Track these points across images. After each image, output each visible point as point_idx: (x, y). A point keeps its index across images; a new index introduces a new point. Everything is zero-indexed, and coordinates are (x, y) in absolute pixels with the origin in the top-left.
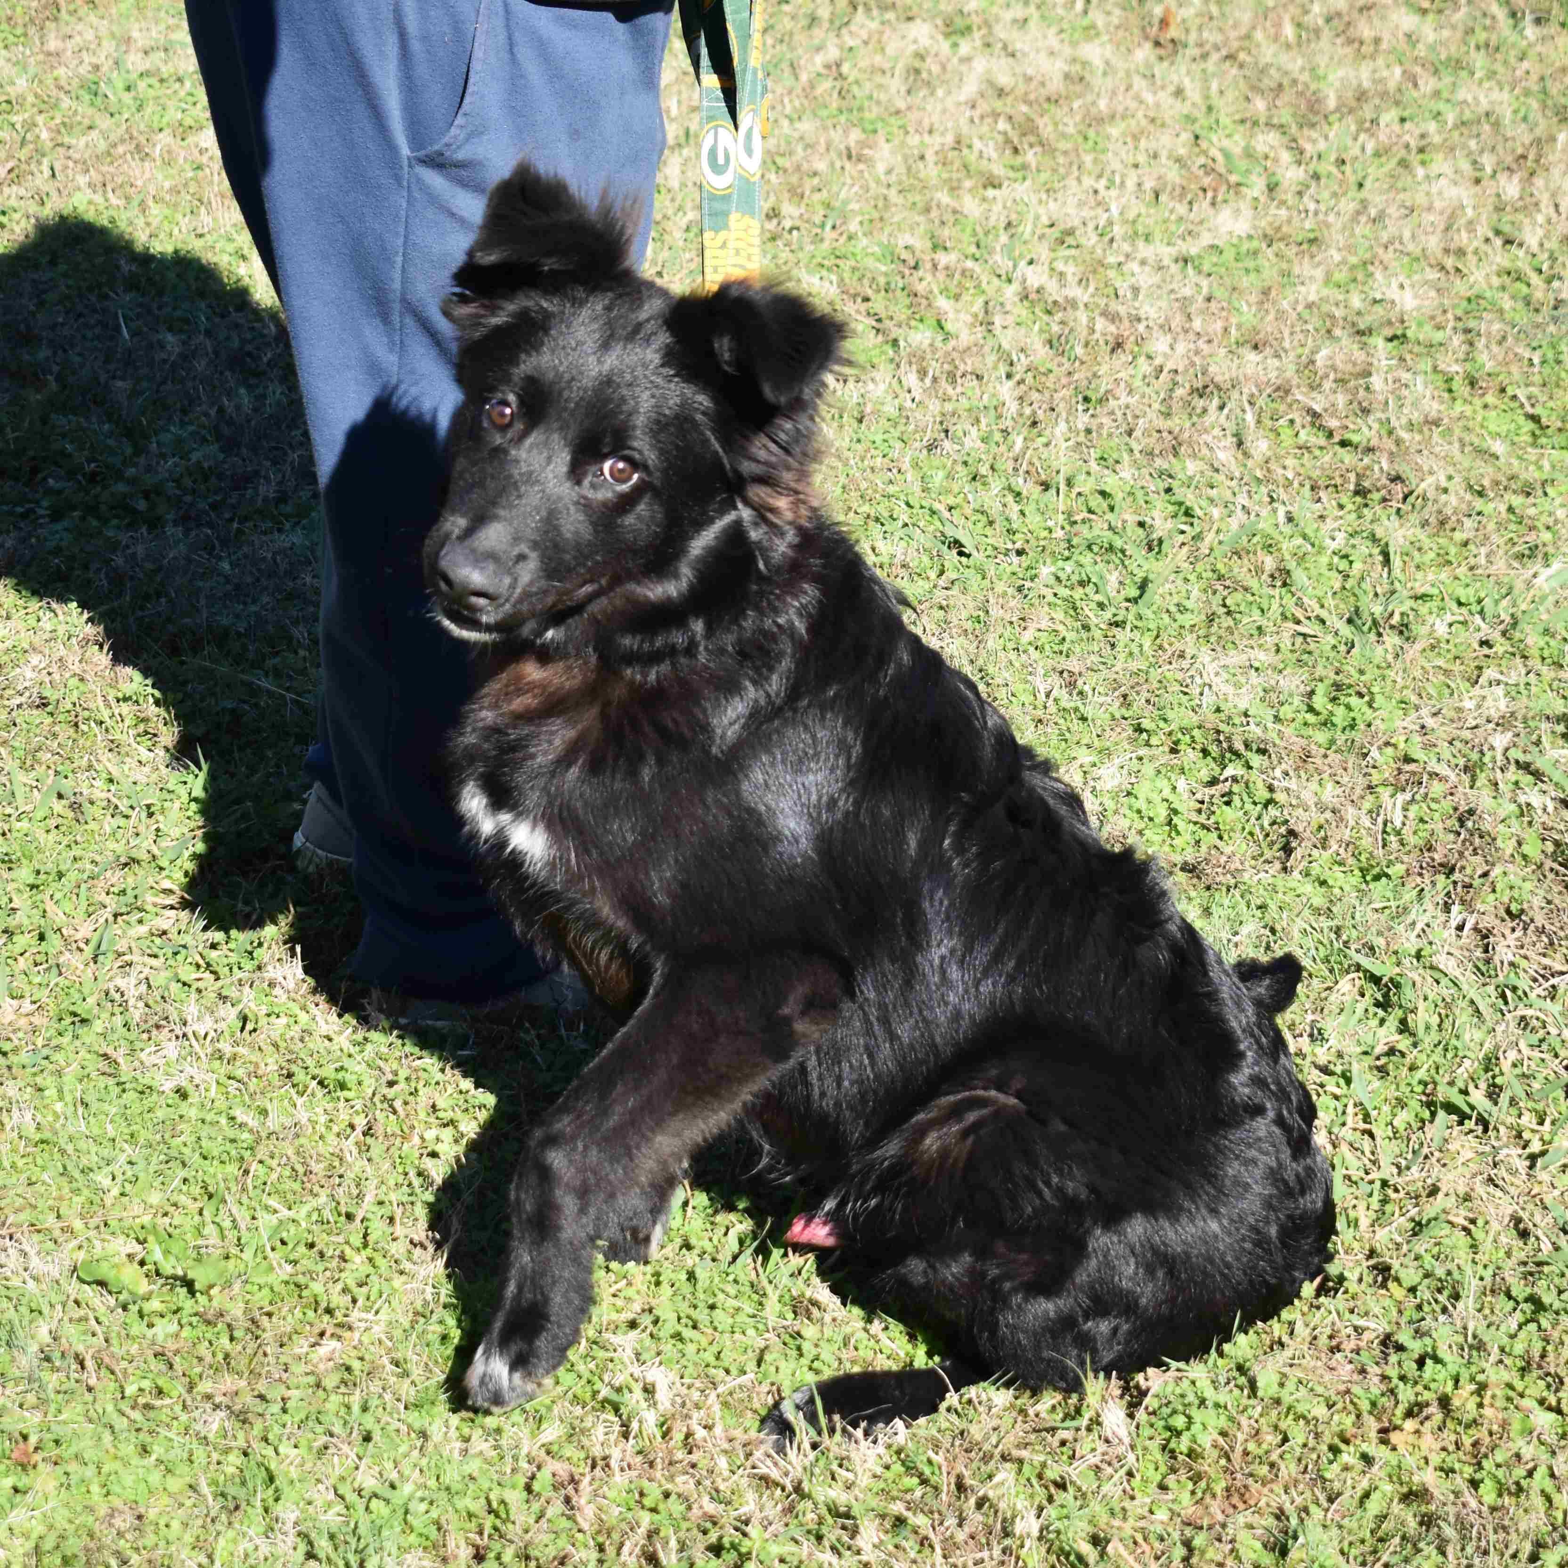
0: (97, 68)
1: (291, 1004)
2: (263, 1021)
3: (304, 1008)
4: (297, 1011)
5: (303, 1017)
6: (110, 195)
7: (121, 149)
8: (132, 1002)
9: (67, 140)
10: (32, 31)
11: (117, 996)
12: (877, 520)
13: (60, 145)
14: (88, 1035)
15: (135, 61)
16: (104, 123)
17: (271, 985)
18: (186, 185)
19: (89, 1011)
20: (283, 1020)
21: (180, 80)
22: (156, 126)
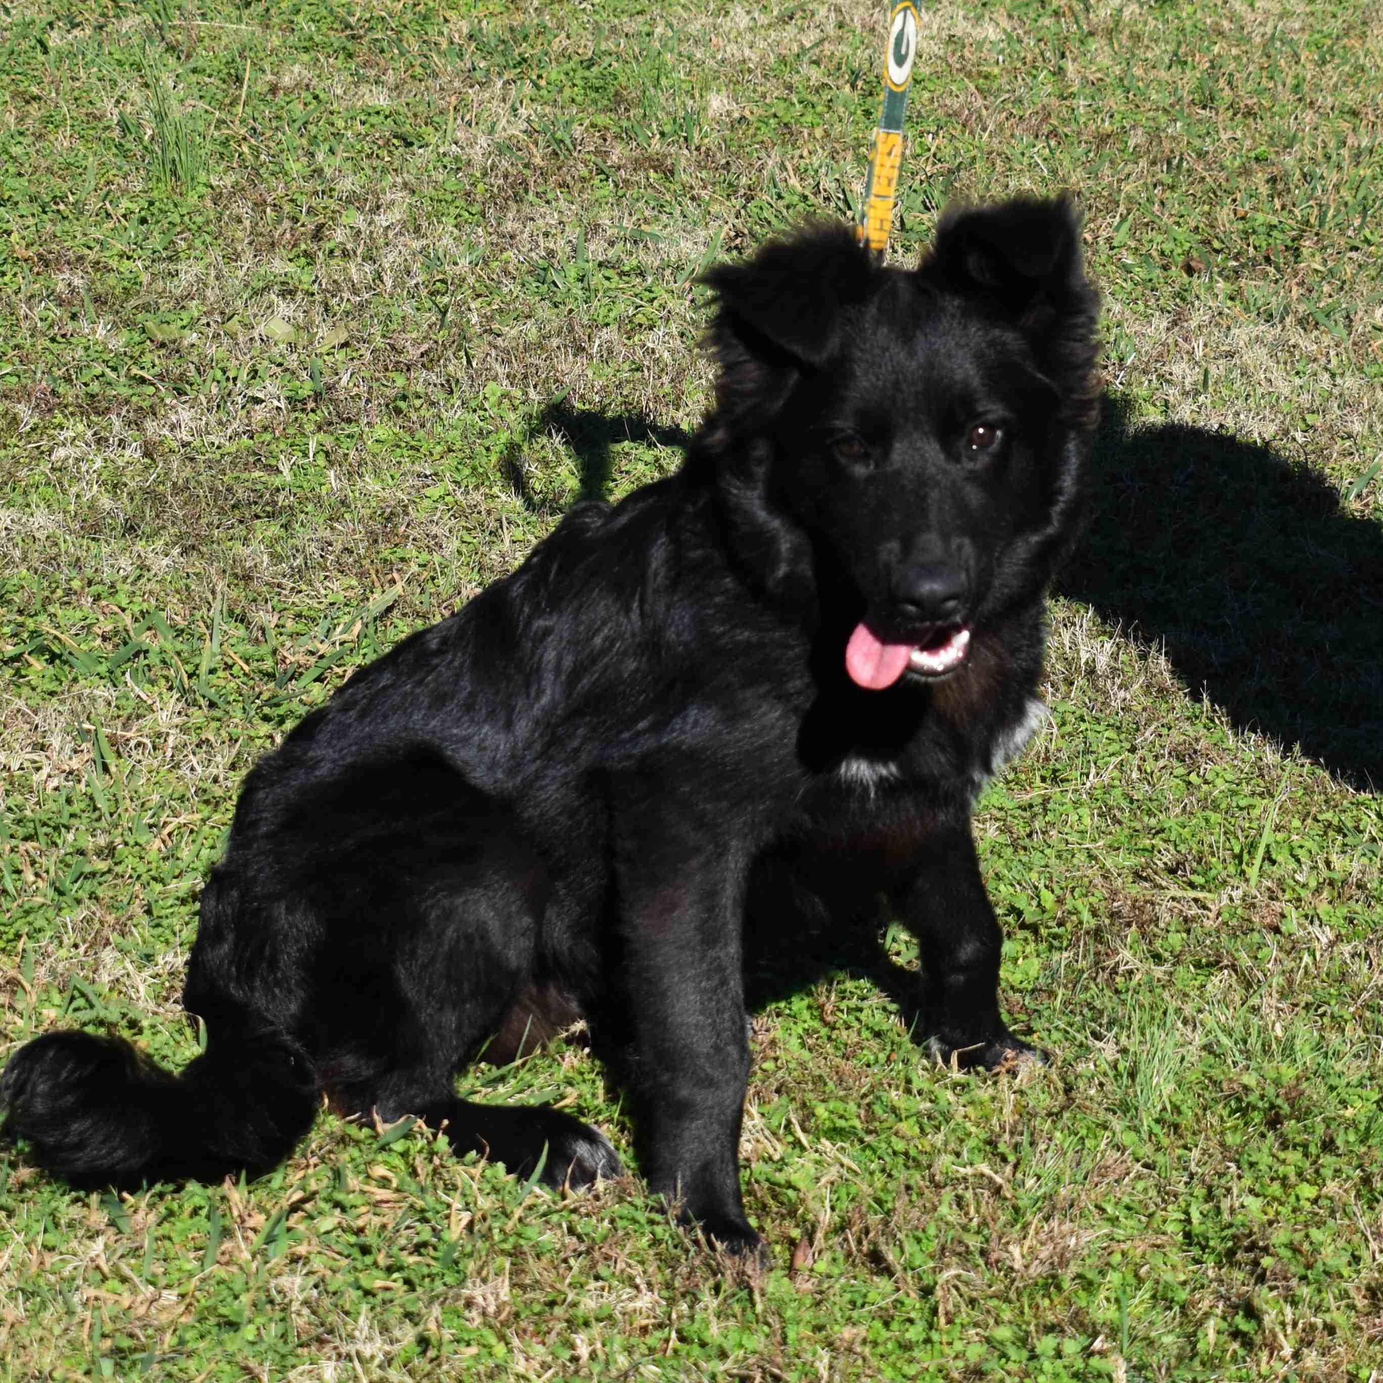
0: (551, 253)
1: (486, 1332)
2: (446, 1350)
3: (502, 1338)
4: (492, 1340)
5: (500, 1349)
6: (531, 391)
7: (555, 342)
8: (295, 1306)
9: (495, 326)
10: (491, 212)
11: (278, 1299)
12: (1339, 830)
13: (490, 331)
14: (233, 1343)
15: (596, 249)
16: (544, 311)
17: (469, 1304)
18: (619, 386)
19: (239, 1313)
20: (474, 1350)
21: (642, 274)
22: (600, 320)
